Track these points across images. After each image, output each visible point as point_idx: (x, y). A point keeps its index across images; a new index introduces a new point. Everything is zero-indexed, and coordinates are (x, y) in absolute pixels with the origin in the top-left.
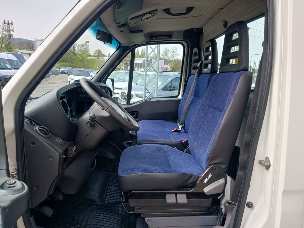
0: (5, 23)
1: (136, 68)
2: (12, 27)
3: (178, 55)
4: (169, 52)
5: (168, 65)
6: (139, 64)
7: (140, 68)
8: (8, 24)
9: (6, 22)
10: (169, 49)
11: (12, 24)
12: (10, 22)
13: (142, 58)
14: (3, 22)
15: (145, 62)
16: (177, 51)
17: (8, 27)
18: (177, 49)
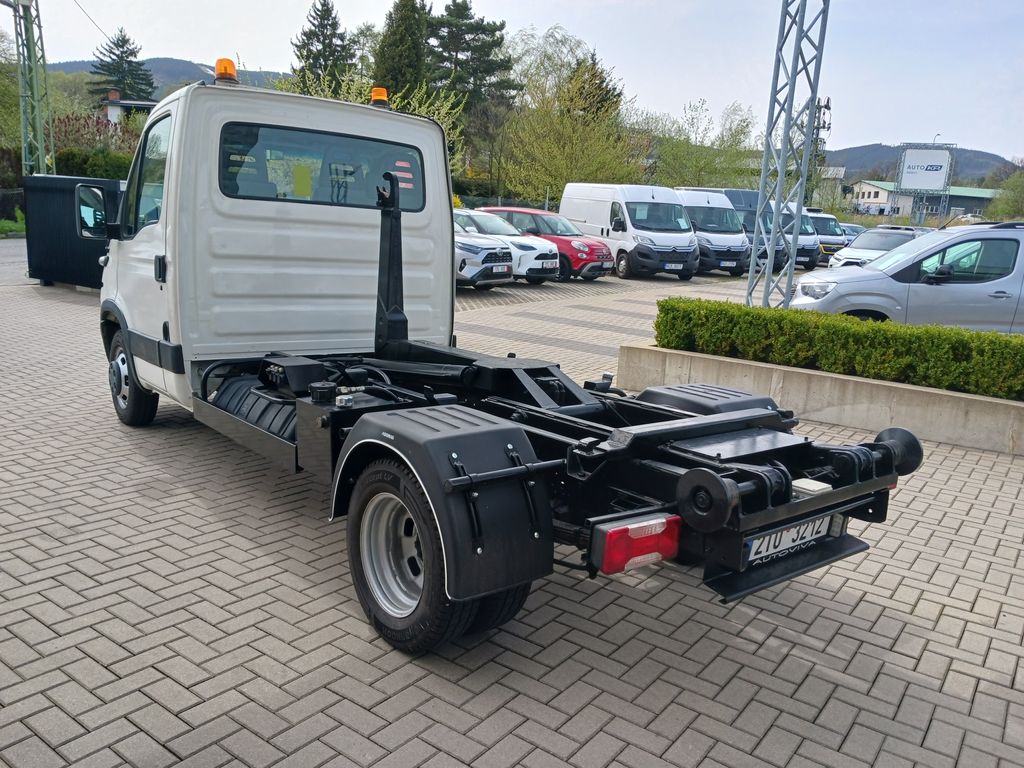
11: (827, 107)
12: (823, 103)
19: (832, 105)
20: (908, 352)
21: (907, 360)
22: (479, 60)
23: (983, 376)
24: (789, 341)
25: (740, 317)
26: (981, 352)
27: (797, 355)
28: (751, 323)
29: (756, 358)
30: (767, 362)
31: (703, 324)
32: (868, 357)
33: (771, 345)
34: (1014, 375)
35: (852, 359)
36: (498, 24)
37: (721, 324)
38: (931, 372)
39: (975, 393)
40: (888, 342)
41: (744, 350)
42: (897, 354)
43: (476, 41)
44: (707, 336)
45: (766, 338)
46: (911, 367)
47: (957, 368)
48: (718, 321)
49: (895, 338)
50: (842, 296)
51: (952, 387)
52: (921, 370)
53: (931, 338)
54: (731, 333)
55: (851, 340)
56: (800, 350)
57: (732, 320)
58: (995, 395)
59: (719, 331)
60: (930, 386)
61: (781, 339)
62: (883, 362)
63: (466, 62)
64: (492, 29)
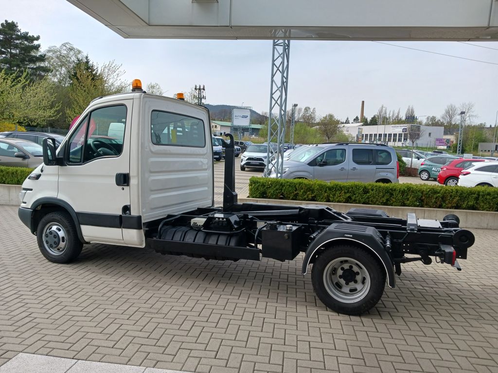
0: (196, 89)
1: (391, 141)
2: (204, 93)
3: (476, 116)
4: (456, 112)
5: (452, 134)
6: (385, 135)
7: (397, 140)
8: (200, 89)
9: (198, 87)
10: (457, 106)
11: (204, 89)
12: (202, 87)
13: (402, 125)
14: (194, 87)
15: (406, 131)
16: (473, 109)
17: (199, 94)
18: (472, 106)
19: (205, 89)
20: (348, 192)
21: (348, 195)
22: (24, 54)
23: (374, 198)
24: (304, 191)
25: (285, 183)
26: (372, 190)
27: (308, 196)
28: (290, 185)
29: (292, 199)
30: (297, 200)
31: (270, 187)
32: (334, 195)
33: (298, 193)
34: (383, 197)
35: (328, 196)
36: (35, 36)
37: (278, 187)
38: (357, 199)
39: (371, 204)
40: (342, 189)
41: (287, 196)
42: (345, 193)
43: (23, 44)
44: (272, 192)
45: (296, 191)
46: (349, 197)
47: (365, 196)
48: (276, 185)
49: (344, 187)
50: (292, 173)
51: (364, 203)
52: (353, 198)
53: (356, 186)
54: (282, 190)
55: (327, 189)
56: (309, 194)
57: (282, 185)
58: (378, 205)
59: (277, 190)
60: (357, 203)
61: (302, 191)
62: (340, 196)
63: (16, 55)
64: (32, 39)
